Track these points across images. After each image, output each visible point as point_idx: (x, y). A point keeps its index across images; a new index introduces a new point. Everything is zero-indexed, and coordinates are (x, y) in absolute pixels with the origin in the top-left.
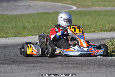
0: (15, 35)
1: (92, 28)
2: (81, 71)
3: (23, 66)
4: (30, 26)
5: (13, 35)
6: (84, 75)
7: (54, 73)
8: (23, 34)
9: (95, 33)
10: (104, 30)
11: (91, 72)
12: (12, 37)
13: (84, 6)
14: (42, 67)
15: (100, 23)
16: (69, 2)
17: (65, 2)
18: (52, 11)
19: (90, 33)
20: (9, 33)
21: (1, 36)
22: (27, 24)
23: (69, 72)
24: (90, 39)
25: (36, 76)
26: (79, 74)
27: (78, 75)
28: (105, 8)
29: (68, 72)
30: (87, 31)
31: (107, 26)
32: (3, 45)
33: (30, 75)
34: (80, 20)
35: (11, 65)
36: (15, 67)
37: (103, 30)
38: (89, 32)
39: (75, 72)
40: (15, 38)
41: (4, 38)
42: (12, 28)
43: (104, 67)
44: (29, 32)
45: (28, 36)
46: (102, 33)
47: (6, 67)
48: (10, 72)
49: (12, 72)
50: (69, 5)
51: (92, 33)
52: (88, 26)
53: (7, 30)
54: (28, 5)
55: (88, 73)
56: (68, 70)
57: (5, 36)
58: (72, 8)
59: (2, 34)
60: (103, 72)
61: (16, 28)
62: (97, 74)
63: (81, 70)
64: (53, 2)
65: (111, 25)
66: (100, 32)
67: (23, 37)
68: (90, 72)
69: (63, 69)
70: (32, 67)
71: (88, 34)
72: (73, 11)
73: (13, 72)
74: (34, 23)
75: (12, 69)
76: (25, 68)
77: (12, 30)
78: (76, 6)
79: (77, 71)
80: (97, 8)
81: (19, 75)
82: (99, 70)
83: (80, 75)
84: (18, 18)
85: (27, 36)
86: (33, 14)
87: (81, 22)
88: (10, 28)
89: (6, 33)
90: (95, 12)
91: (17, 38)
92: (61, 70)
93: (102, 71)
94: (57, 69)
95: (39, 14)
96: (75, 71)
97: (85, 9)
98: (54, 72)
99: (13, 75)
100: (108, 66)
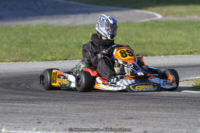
0: (66, 56)
1: (188, 48)
3: (77, 104)
5: (61, 57)
7: (128, 115)
8: (78, 56)
9: (192, 55)
12: (60, 60)
13: (174, 14)
14: (108, 106)
15: (199, 40)
18: (124, 21)
19: (184, 56)
20: (55, 53)
25: (99, 120)
27: (166, 119)
29: (150, 115)
30: (179, 52)
33: (89, 118)
34: (167, 35)
35: (59, 102)
36: (65, 106)
38: (183, 54)
40: (66, 61)
41: (49, 61)
42: (61, 46)
47: (51, 105)
48: (58, 113)
50: (150, 13)
51: (187, 56)
52: (181, 45)
53: (53, 50)
55: (181, 116)
57: (49, 57)
58: (155, 16)
61: (66, 46)
62: (196, 118)
63: (171, 112)
67: (78, 60)
68: (185, 116)
69: (141, 110)
70: (93, 107)
71: (180, 57)
72: (157, 22)
73: (62, 113)
75: (61, 109)
76: (81, 108)
77: (61, 49)
78: (161, 14)
79: (164, 114)
80: (195, 17)
83: (169, 120)
84: (70, 31)
87: (169, 38)
88: (58, 45)
89: (51, 53)
90: (192, 23)
91: (68, 61)
92: (139, 111)
94: (133, 110)
96: (160, 113)
97: (175, 19)
98: (126, 114)
99: (62, 117)
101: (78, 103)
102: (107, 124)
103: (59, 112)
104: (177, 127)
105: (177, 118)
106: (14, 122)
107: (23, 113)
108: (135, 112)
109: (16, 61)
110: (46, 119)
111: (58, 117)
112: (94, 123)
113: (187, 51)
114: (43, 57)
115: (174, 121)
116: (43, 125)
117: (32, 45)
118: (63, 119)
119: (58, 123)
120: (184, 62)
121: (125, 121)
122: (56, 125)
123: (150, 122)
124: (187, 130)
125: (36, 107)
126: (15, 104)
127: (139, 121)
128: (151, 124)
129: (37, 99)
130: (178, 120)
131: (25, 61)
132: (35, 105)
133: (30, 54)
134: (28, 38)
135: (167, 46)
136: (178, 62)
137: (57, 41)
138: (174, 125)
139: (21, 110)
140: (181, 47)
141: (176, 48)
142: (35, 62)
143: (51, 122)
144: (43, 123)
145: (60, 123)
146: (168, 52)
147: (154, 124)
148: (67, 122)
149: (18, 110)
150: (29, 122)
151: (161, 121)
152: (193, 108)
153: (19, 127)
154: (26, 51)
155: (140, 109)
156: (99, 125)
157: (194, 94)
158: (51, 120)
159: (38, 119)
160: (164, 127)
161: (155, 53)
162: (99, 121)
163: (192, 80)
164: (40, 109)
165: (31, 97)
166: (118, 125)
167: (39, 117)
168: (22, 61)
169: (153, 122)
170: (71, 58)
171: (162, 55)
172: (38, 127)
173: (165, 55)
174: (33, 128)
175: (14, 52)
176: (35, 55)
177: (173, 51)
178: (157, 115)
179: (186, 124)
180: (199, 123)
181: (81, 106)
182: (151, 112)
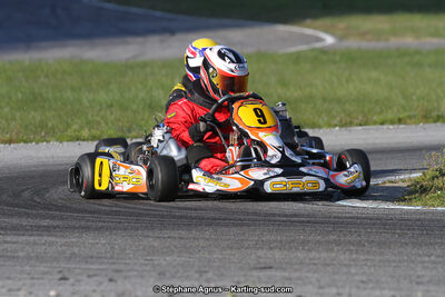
0: (122, 130)
1: (395, 109)
2: (354, 256)
3: (148, 236)
5: (111, 132)
6: (366, 268)
7: (262, 260)
9: (402, 126)
10: (434, 114)
11: (394, 261)
14: (216, 240)
15: (418, 92)
16: (308, 20)
19: (385, 127)
20: (99, 123)
21: (72, 134)
23: (314, 259)
24: (385, 146)
25: (197, 272)
26: (350, 265)
27: (345, 270)
28: (435, 41)
29: (310, 260)
30: (375, 118)
33: (174, 267)
34: (347, 81)
35: (107, 233)
36: (120, 240)
37: (430, 117)
38: (382, 124)
39: (334, 260)
41: (84, 140)
42: (110, 106)
46: (427, 126)
47: (88, 239)
48: (106, 258)
49: (112, 258)
50: (309, 31)
51: (391, 127)
52: (377, 102)
53: (93, 116)
55: (380, 261)
56: (309, 250)
57: (85, 133)
58: (319, 40)
59: (75, 127)
61: (123, 108)
62: (412, 265)
63: (357, 253)
66: (421, 124)
68: (389, 261)
69: (291, 248)
70: (182, 242)
71: (377, 130)
72: (324, 51)
73: (116, 256)
76: (156, 244)
77: (112, 113)
78: (332, 34)
79: (342, 257)
80: (409, 41)
81: (135, 268)
82: (421, 252)
83: (353, 271)
84: (130, 73)
87: (351, 87)
88: (104, 106)
89: (90, 124)
90: (402, 53)
92: (285, 252)
93: (429, 256)
94: (271, 249)
96: (334, 254)
97: (365, 44)
98: (259, 257)
99: (114, 267)
101: (150, 233)
102: (214, 281)
103: (109, 255)
104: (371, 285)
105: (370, 267)
106: (8, 278)
107: (29, 258)
108: (278, 254)
109: (10, 142)
110: (78, 271)
111: (105, 267)
112: (187, 278)
113: (390, 115)
114: (70, 132)
116: (73, 285)
117: (47, 105)
118: (117, 271)
119: (106, 280)
120: (386, 141)
121: (255, 273)
122: (101, 283)
123: (310, 275)
124: (392, 293)
125: (57, 243)
126: (9, 239)
127: (287, 274)
128: (313, 280)
129: (58, 226)
130: (372, 270)
131: (31, 142)
132: (53, 239)
133: (43, 125)
134: (36, 90)
135: (347, 106)
136: (370, 141)
137: (102, 96)
138: (363, 282)
139: (22, 250)
140: (378, 109)
141: (366, 109)
142: (54, 144)
143: (89, 276)
144: (71, 281)
145: (111, 280)
146: (348, 119)
147: (318, 281)
148: (125, 278)
149: (16, 251)
150: (43, 279)
151: (334, 274)
152: (407, 244)
153: (19, 290)
154: (33, 117)
155: (287, 246)
157: (407, 212)
158: (91, 273)
159: (60, 272)
160: (342, 287)
161: (321, 121)
162: (197, 275)
163: (403, 181)
164: (64, 248)
165: (45, 223)
167: (63, 265)
168: (25, 142)
169: (316, 275)
170: (134, 133)
171: (336, 126)
172: (60, 288)
173: (344, 125)
174: (49, 290)
175: (6, 120)
176: (53, 128)
177: (360, 118)
178: (325, 259)
179: (389, 280)
180: (418, 277)
181: (158, 240)
182: (313, 254)
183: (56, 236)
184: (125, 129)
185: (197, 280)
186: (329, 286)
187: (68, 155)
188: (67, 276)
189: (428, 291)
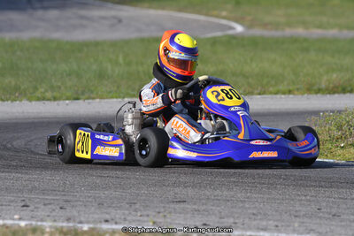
0: (77, 92)
1: (285, 83)
2: (248, 195)
4: (117, 72)
5: (69, 94)
6: (257, 204)
7: (178, 196)
8: (97, 94)
9: (291, 96)
10: (315, 88)
12: (67, 99)
13: (265, 25)
14: (144, 179)
15: (305, 71)
16: (224, 13)
17: (216, 13)
19: (278, 96)
20: (60, 88)
21: (40, 96)
22: (109, 67)
23: (218, 196)
25: (127, 203)
28: (320, 31)
29: (215, 196)
30: (271, 89)
31: (325, 78)
32: (42, 118)
33: (111, 199)
34: (252, 60)
35: (61, 172)
36: (71, 177)
37: (313, 89)
38: (276, 93)
39: (233, 197)
40: (77, 101)
41: (48, 100)
42: (69, 75)
43: (312, 186)
44: (115, 88)
45: (112, 98)
46: (311, 96)
47: (46, 176)
48: (59, 191)
49: (63, 191)
50: (224, 22)
51: (283, 96)
52: (273, 77)
54: (114, 17)
56: (215, 189)
57: (49, 95)
58: (233, 28)
59: (43, 90)
60: (308, 198)
61: (79, 76)
63: (250, 192)
64: (180, 10)
65: (335, 76)
66: (306, 95)
67: (98, 100)
68: (275, 199)
69: (200, 187)
70: (118, 180)
71: (272, 98)
72: (234, 37)
73: (66, 189)
74: (129, 64)
75: (64, 183)
76: (98, 181)
77: (70, 80)
78: (242, 25)
79: (239, 195)
80: (300, 31)
81: (81, 199)
83: (247, 205)
84: (85, 49)
85: (107, 98)
86: (127, 42)
87: (254, 65)
88: (65, 74)
89: (52, 88)
90: (295, 40)
91: (80, 101)
92: (196, 190)
94: (186, 187)
95: (142, 40)
97: (266, 33)
99: (64, 198)
100: (323, 183)
101: (94, 173)
102: (140, 210)
103: (61, 189)
104: (259, 217)
108: (190, 191)
110: (38, 200)
111: (58, 198)
112: (120, 208)
113: (281, 87)
114: (38, 94)
115: (256, 207)
116: (32, 211)
118: (67, 201)
119: (58, 207)
120: (278, 107)
121: (172, 205)
122: (54, 210)
123: (214, 208)
124: (276, 223)
125: (22, 178)
127: (196, 207)
128: (216, 211)
129: (24, 166)
130: (261, 206)
131: (7, 100)
132: (20, 175)
133: (17, 89)
135: (250, 80)
136: (267, 107)
137: (64, 67)
138: (254, 214)
140: (273, 82)
141: (264, 82)
142: (25, 102)
143: (45, 205)
144: (32, 208)
145: (61, 208)
146: (251, 90)
147: (220, 212)
148: (73, 206)
150: (9, 205)
151: (232, 207)
154: (10, 82)
155: (198, 186)
156: (127, 212)
158: (47, 202)
159: (23, 200)
160: (238, 218)
162: (127, 206)
164: (28, 182)
166: (159, 213)
167: (26, 196)
169: (218, 208)
170: (87, 95)
172: (22, 213)
173: (247, 94)
174: (14, 215)
176: (25, 90)
177: (260, 89)
178: (226, 196)
179: (274, 213)
180: (296, 211)
181: (99, 178)
182: (218, 192)
183: (22, 173)
184: (80, 92)
185: (127, 210)
186: (228, 217)
187: (35, 111)
188: (28, 204)
189: (303, 223)
